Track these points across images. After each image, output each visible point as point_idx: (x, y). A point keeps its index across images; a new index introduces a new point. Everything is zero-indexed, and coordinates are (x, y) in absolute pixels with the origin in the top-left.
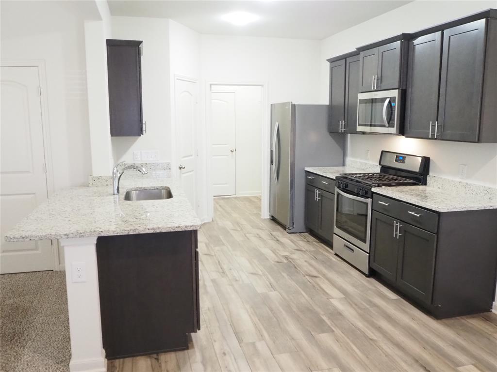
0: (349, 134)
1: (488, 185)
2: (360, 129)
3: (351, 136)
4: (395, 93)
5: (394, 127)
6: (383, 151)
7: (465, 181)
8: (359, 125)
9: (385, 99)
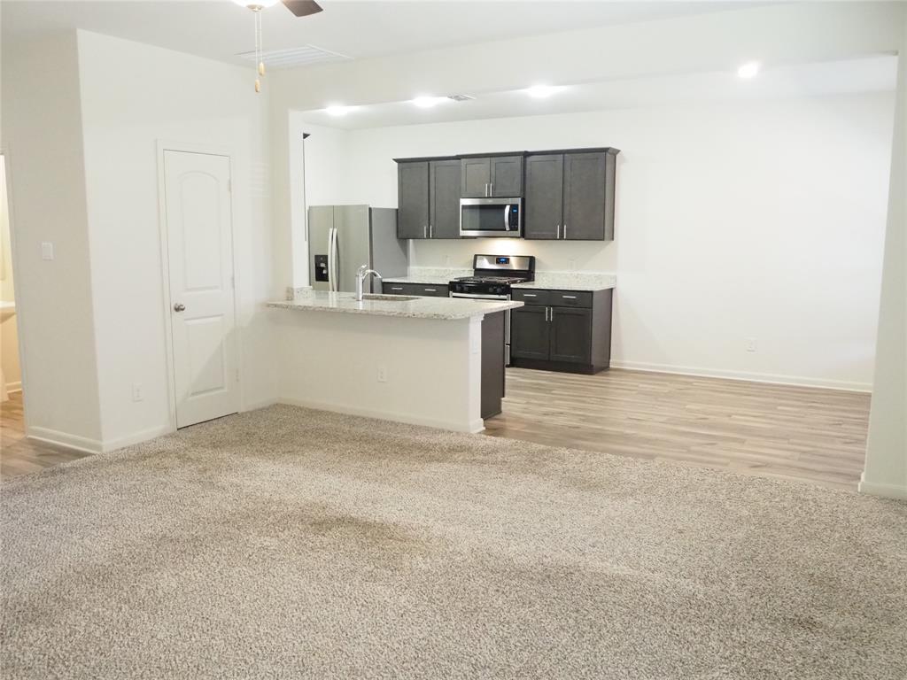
0: (411, 240)
1: (598, 273)
2: (463, 233)
3: (414, 242)
4: (518, 201)
5: (517, 230)
6: (476, 256)
7: (576, 273)
8: (463, 229)
9: (505, 206)
